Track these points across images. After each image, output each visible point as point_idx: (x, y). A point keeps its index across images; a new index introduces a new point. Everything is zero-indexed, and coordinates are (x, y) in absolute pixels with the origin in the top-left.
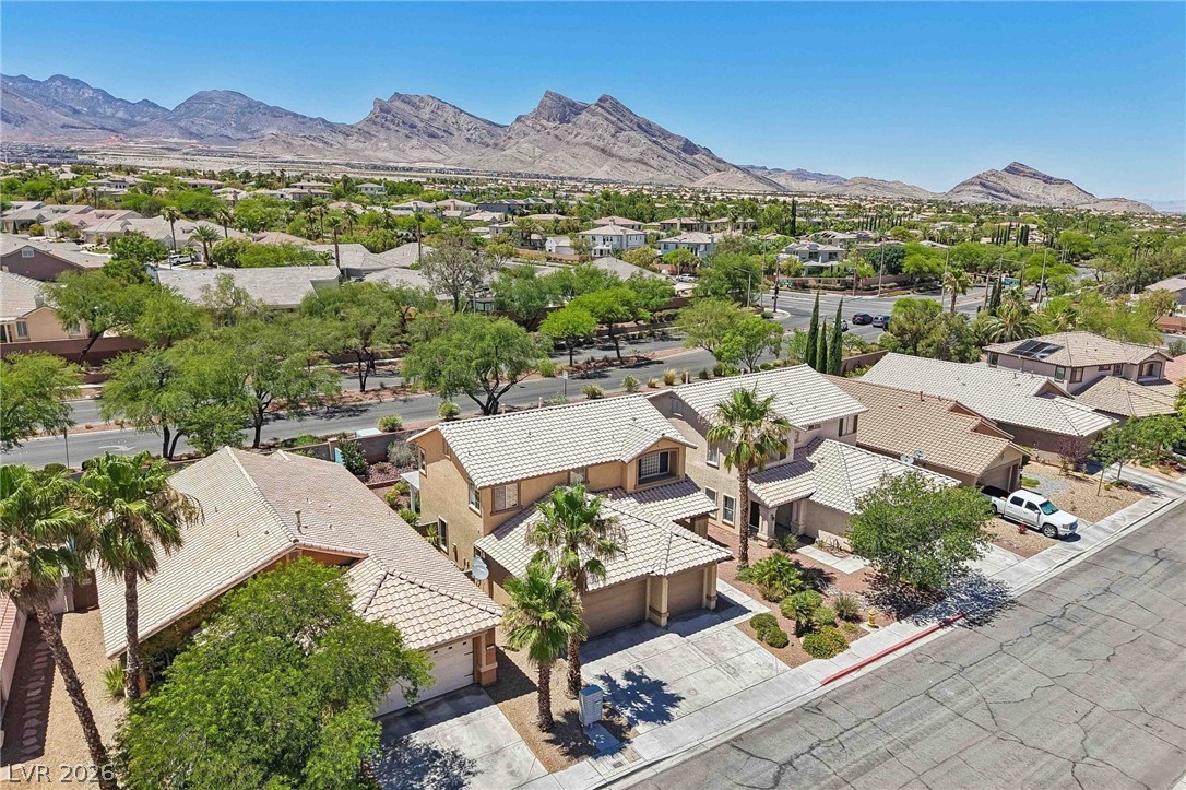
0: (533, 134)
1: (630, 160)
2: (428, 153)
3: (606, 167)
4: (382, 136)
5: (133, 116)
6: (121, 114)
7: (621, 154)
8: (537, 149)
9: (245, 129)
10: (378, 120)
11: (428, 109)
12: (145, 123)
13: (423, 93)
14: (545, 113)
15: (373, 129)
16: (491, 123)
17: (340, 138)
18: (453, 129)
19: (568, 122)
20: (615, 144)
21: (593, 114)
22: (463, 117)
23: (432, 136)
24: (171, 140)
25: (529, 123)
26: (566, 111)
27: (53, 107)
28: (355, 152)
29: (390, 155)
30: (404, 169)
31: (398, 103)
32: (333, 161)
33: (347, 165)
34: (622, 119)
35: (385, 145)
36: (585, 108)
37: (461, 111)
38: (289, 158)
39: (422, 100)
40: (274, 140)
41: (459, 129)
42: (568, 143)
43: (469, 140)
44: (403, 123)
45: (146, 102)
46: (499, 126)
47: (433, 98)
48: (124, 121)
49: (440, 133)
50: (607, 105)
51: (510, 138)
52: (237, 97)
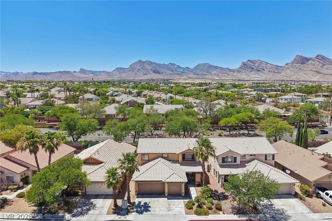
0: (291, 68)
1: (327, 74)
2: (257, 76)
3: (318, 77)
4: (243, 72)
5: (184, 71)
6: (181, 71)
7: (324, 72)
8: (292, 73)
9: (208, 72)
10: (243, 67)
11: (258, 63)
12: (186, 72)
13: (256, 59)
14: (296, 62)
15: (241, 70)
16: (277, 66)
17: (232, 73)
18: (264, 68)
19: (304, 64)
20: (322, 70)
21: (314, 61)
22: (268, 65)
23: (258, 71)
24: (191, 76)
25: (290, 65)
26: (303, 60)
27: (168, 70)
28: (235, 76)
29: (245, 77)
30: (247, 80)
31: (249, 63)
32: (228, 80)
33: (232, 80)
34: (325, 61)
35: (244, 74)
36: (311, 59)
37: (268, 63)
38: (217, 79)
39: (256, 61)
40: (214, 75)
41: (267, 68)
42: (304, 70)
43: (269, 71)
44: (250, 68)
45: (187, 68)
46: (280, 67)
47: (259, 60)
49: (261, 70)
50: (319, 57)
51: (283, 70)
52: (207, 65)
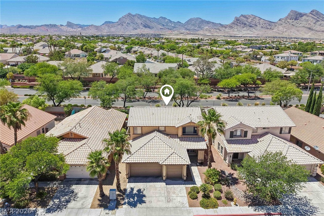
0: (284, 24)
2: (249, 32)
3: (309, 34)
4: (235, 27)
5: (175, 26)
6: (173, 25)
7: (316, 29)
8: (285, 29)
9: (200, 27)
10: (235, 23)
11: (251, 19)
12: (177, 27)
13: (250, 14)
14: (290, 17)
15: (233, 26)
16: (270, 22)
17: (224, 29)
18: (257, 24)
19: (298, 20)
20: (314, 26)
21: (308, 16)
22: (262, 20)
23: (251, 27)
24: (183, 31)
25: (283, 21)
26: (297, 16)
27: (159, 24)
28: (227, 32)
29: (237, 33)
30: (239, 37)
31: (242, 18)
32: (220, 36)
33: (224, 36)
34: (319, 17)
35: (236, 30)
36: (305, 14)
37: (261, 19)
38: (209, 34)
39: (249, 16)
40: (206, 30)
41: (259, 24)
42: (296, 27)
43: (262, 27)
44: (243, 23)
45: (179, 22)
46: (273, 22)
47: (253, 15)
48: (173, 27)
49: (253, 26)
50: (314, 13)
51: (276, 26)
52: (199, 19)
